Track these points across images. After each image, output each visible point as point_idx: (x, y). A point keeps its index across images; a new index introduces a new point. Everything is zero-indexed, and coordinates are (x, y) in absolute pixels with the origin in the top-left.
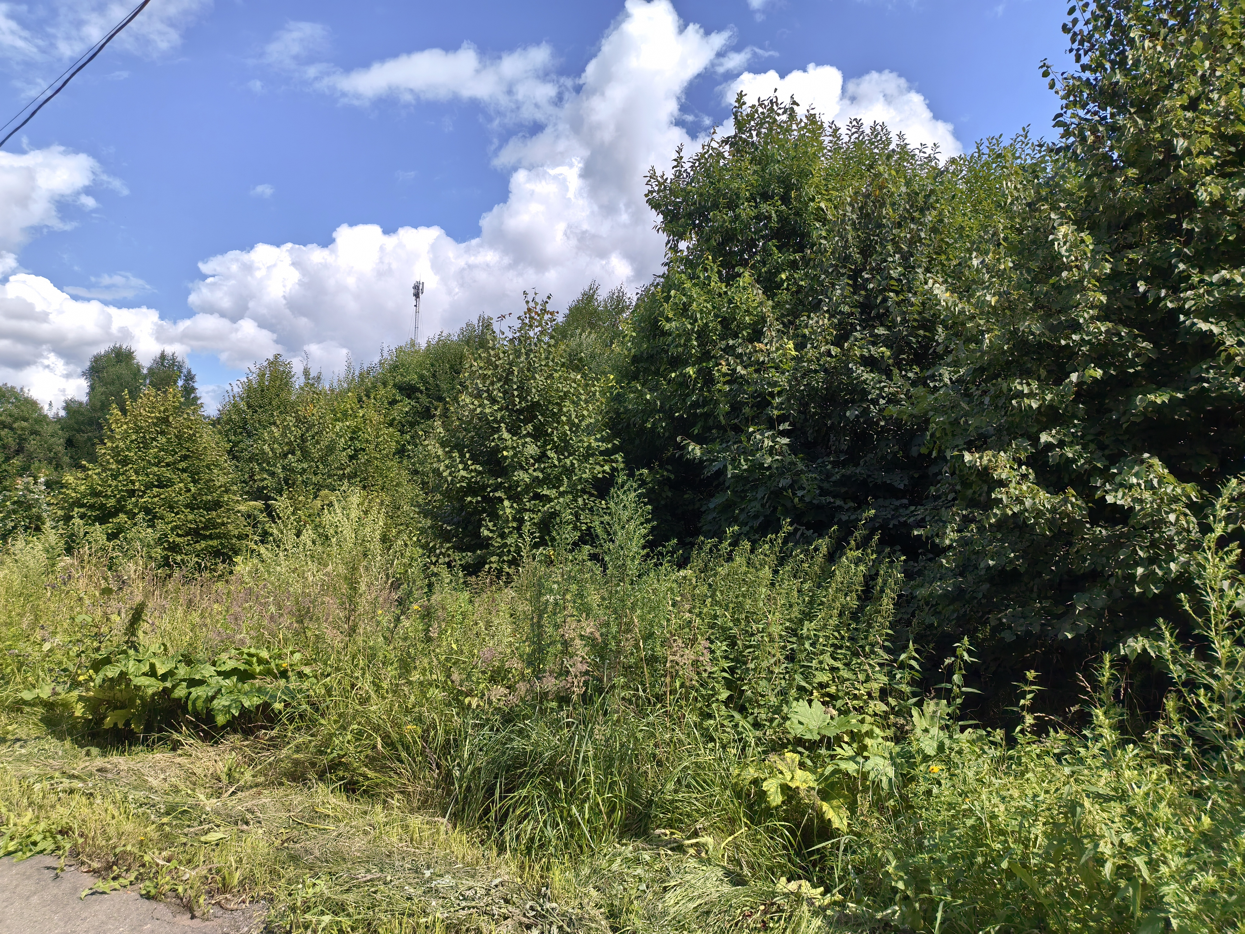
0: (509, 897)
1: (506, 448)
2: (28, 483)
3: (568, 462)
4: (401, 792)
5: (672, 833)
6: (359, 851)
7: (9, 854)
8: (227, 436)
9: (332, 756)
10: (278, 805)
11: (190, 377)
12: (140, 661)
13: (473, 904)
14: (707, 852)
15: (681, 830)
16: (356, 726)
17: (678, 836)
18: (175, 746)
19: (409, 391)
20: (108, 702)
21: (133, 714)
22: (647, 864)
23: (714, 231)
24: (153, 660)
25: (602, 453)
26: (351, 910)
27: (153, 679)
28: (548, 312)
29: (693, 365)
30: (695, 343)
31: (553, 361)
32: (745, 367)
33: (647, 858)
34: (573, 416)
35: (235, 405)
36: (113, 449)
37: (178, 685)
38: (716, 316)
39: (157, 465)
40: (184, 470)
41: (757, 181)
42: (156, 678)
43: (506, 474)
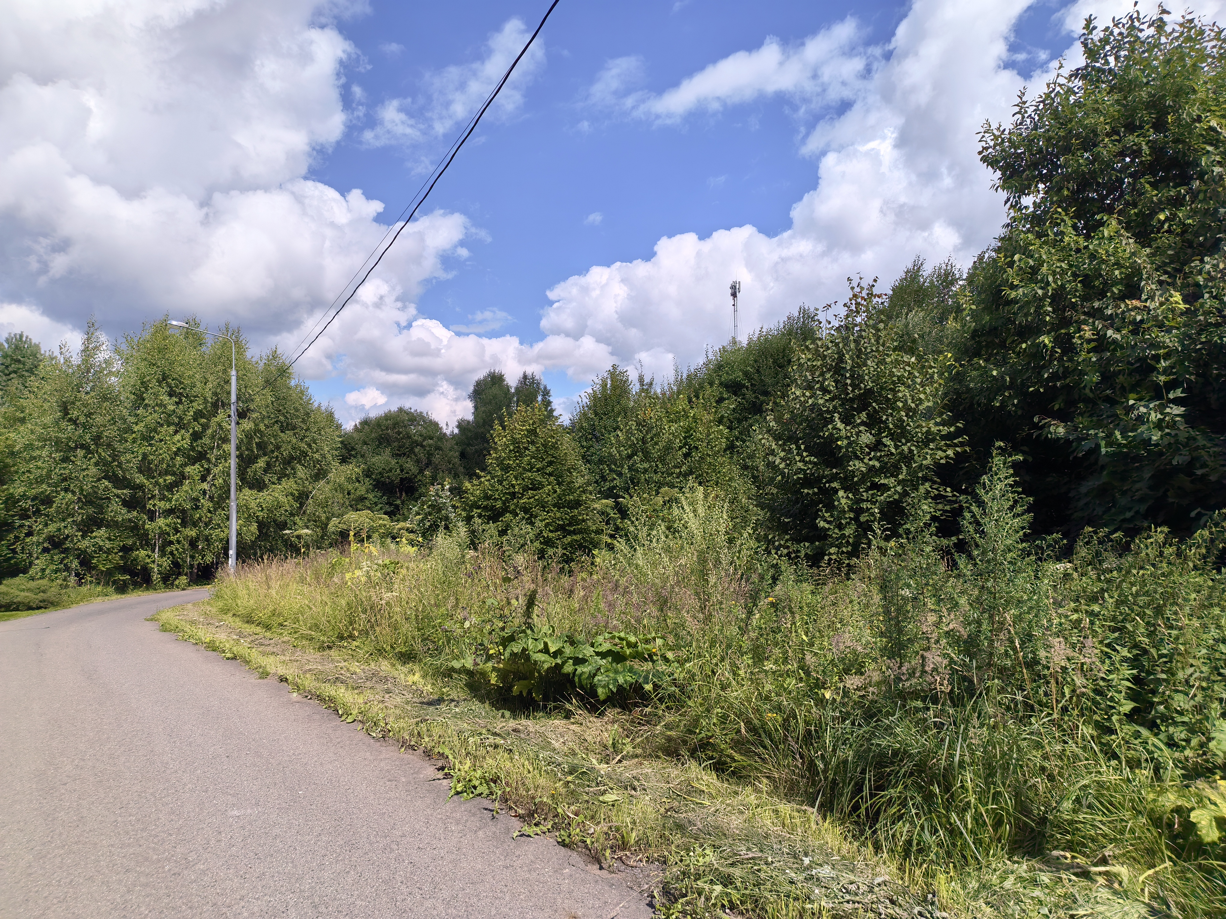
0: (895, 898)
1: (840, 438)
2: (438, 490)
3: (905, 448)
4: (768, 777)
5: (1073, 857)
6: (737, 829)
7: (458, 793)
8: (580, 442)
9: (700, 736)
10: (658, 776)
11: (546, 393)
12: (536, 640)
13: (857, 899)
14: (1120, 883)
15: (1084, 854)
16: (719, 710)
17: (1081, 860)
18: (568, 715)
19: (734, 388)
20: (514, 674)
21: (533, 684)
22: (1047, 887)
23: (1067, 178)
24: (546, 640)
25: (943, 438)
26: (739, 884)
27: (547, 656)
28: (875, 296)
29: (1048, 333)
30: (1050, 309)
31: (883, 345)
32: (1118, 330)
33: (1047, 881)
34: (910, 401)
35: (585, 414)
36: (497, 459)
37: (566, 662)
38: (1074, 275)
39: (530, 471)
40: (550, 474)
41: (1118, 111)
42: (549, 655)
43: (841, 464)
